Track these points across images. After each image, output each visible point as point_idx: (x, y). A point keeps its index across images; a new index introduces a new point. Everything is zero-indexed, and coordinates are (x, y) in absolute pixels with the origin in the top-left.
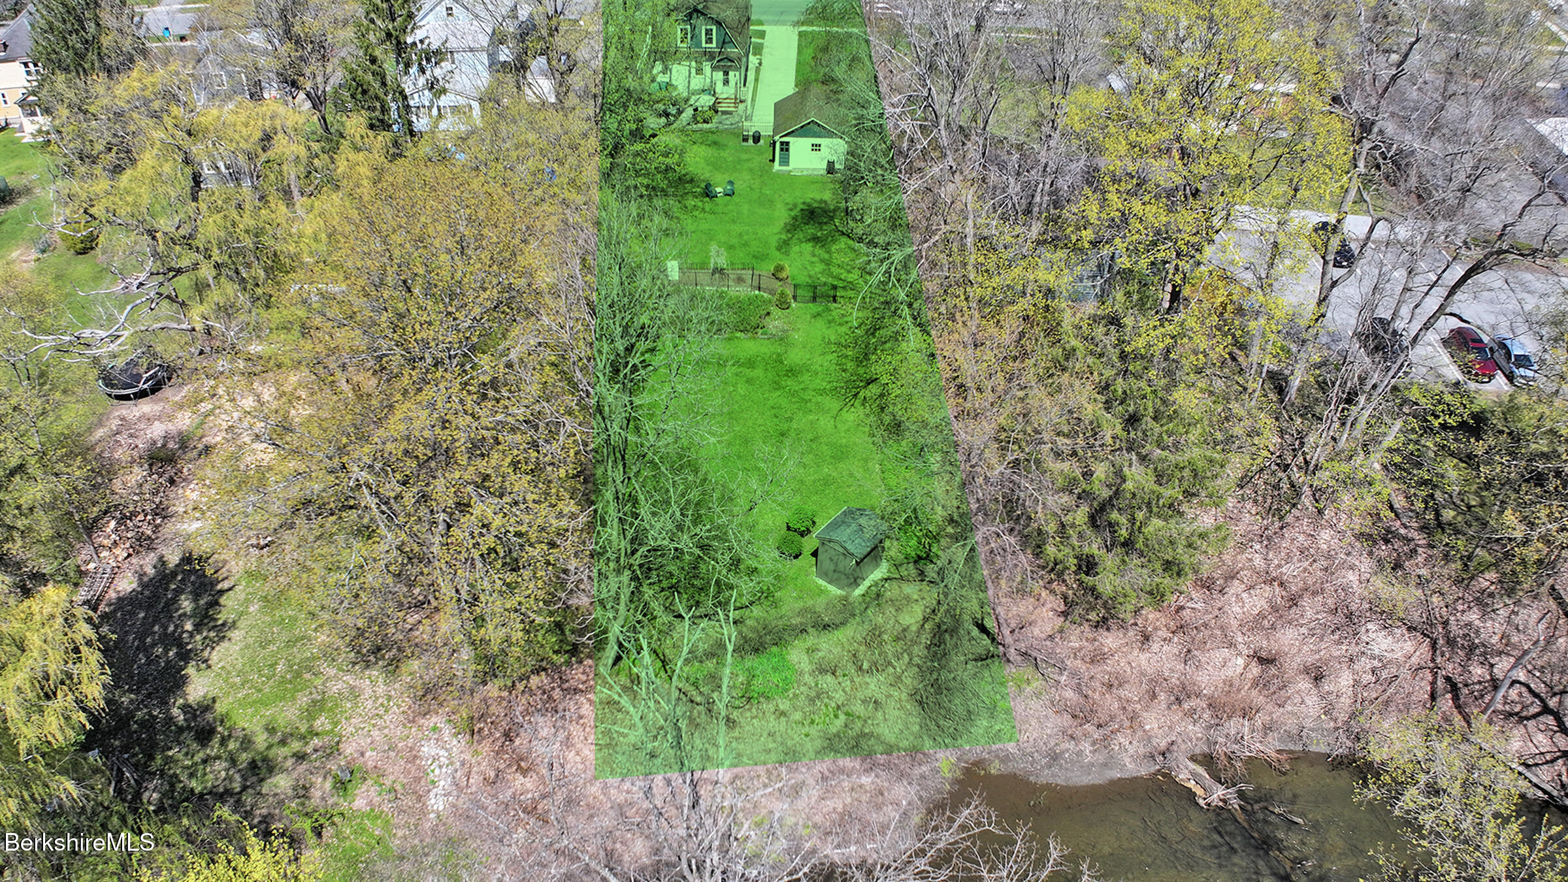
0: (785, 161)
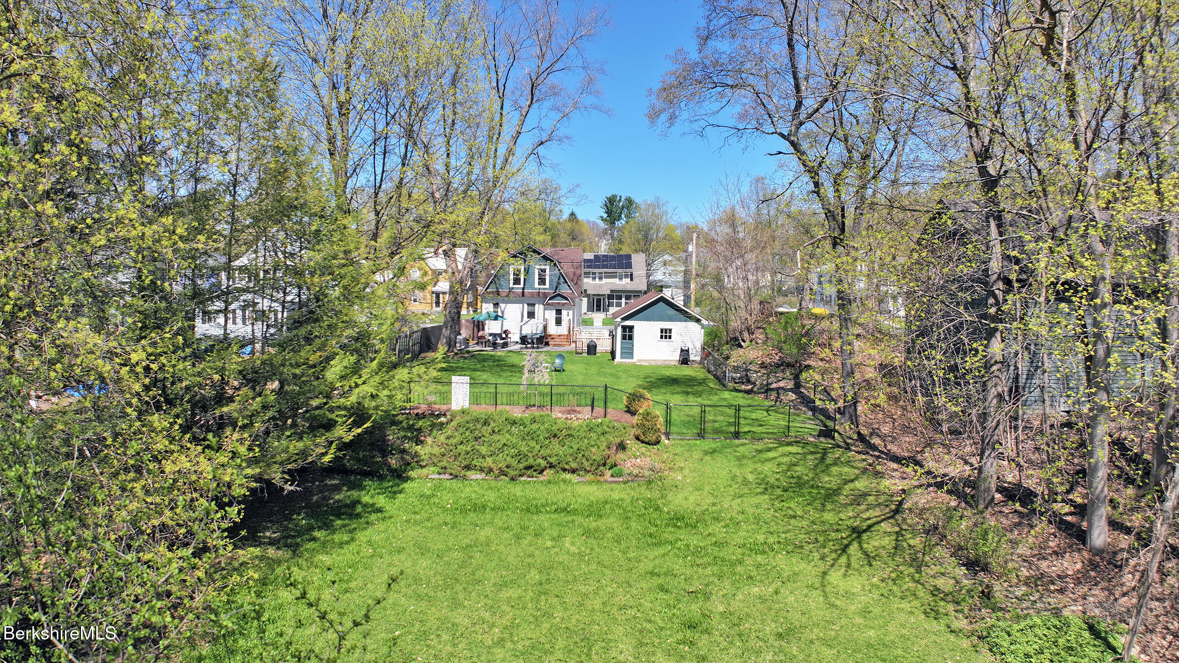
0: (628, 352)
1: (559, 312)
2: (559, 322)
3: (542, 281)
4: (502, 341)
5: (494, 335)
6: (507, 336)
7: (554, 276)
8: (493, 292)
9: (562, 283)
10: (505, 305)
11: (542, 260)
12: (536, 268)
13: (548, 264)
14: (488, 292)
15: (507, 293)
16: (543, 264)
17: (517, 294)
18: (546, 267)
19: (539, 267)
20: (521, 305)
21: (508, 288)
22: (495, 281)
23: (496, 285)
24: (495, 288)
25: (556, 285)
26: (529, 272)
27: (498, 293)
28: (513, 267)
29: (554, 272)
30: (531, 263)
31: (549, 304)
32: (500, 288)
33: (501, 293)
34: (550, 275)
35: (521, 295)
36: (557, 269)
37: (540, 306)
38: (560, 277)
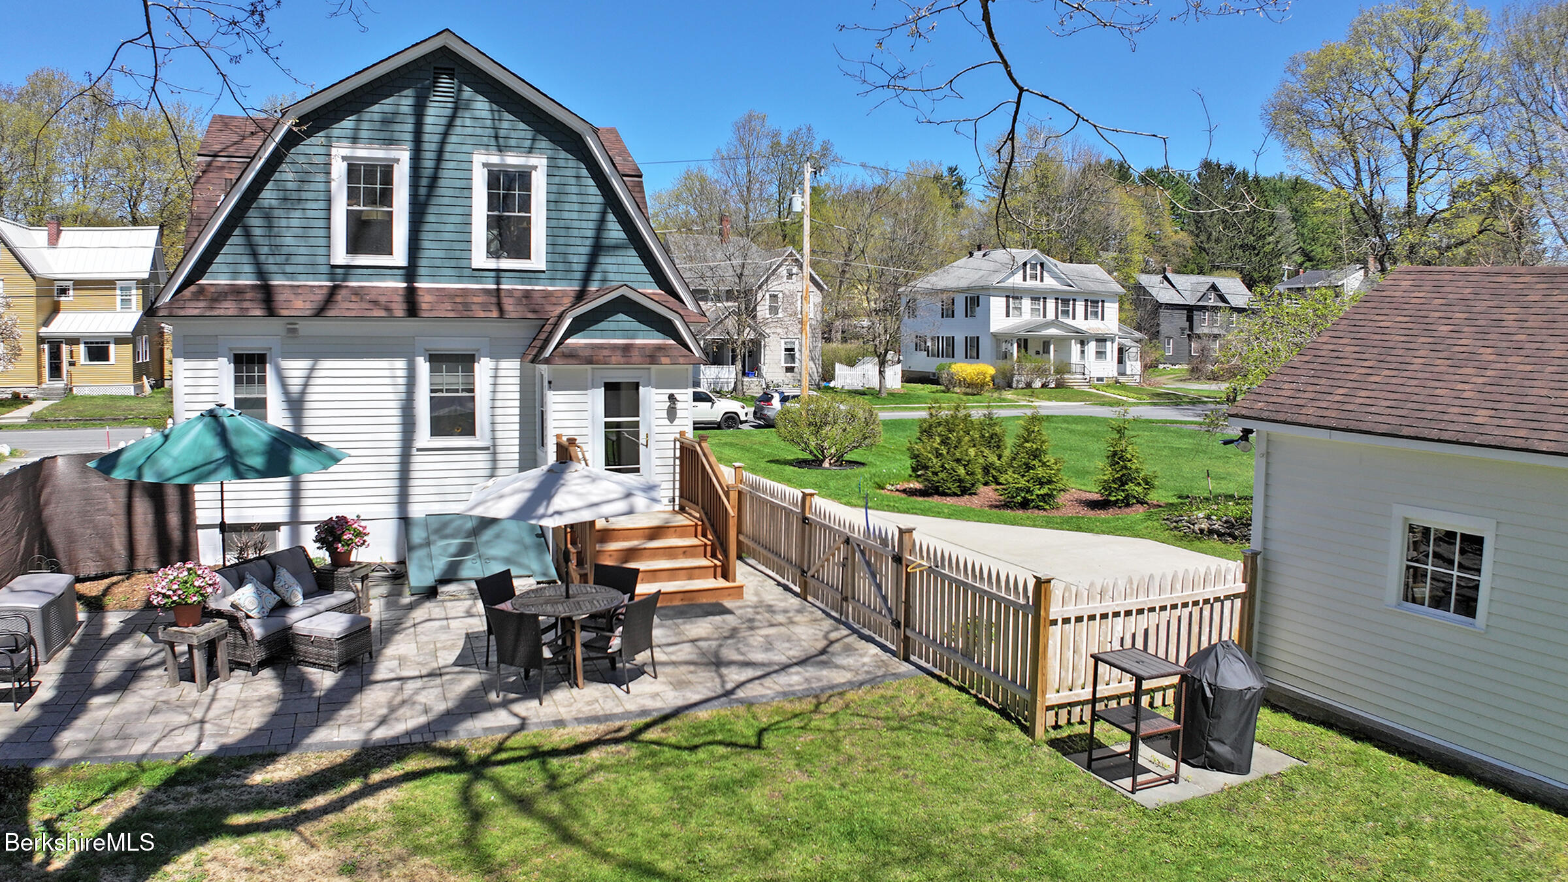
1: (622, 397)
3: (509, 234)
6: (340, 557)
7: (576, 207)
8: (236, 292)
9: (617, 247)
10: (305, 364)
11: (508, 121)
12: (480, 164)
13: (544, 144)
14: (202, 290)
15: (320, 296)
16: (513, 142)
17: (375, 303)
18: (533, 161)
19: (495, 159)
20: (401, 364)
21: (325, 269)
22: (247, 234)
23: (254, 254)
24: (248, 268)
25: (584, 259)
26: (442, 183)
27: (267, 296)
28: (347, 152)
29: (574, 189)
30: (453, 139)
31: (572, 356)
32: (273, 268)
33: (280, 298)
34: (555, 203)
35: (399, 309)
36: (585, 173)
37: (504, 364)
38: (604, 213)
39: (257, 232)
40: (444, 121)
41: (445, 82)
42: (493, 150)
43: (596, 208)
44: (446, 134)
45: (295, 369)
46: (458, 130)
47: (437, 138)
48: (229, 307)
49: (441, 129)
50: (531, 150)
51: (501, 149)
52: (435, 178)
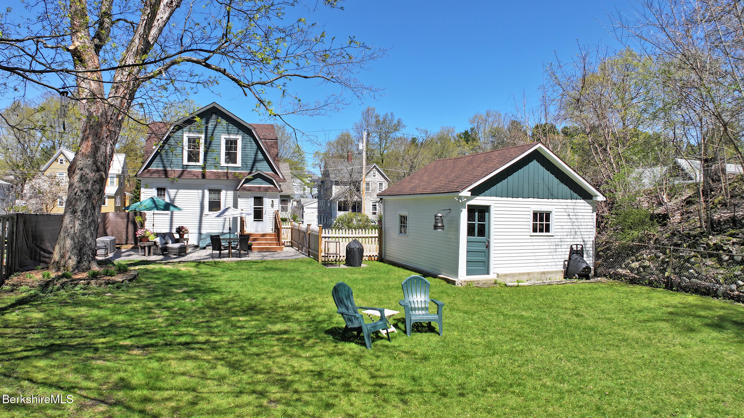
0: (480, 260)
1: (259, 200)
2: (258, 215)
3: (231, 157)
4: (177, 245)
5: (163, 236)
6: (181, 236)
7: (249, 149)
8: (158, 171)
9: (260, 161)
10: (175, 191)
11: (231, 126)
12: (223, 138)
13: (241, 132)
14: (149, 170)
15: (179, 173)
16: (232, 132)
17: (194, 175)
18: (237, 137)
19: (227, 137)
20: (200, 191)
21: (181, 166)
22: (161, 156)
23: (163, 162)
24: (161, 165)
25: (251, 164)
26: (213, 143)
27: (166, 173)
28: (188, 135)
29: (249, 145)
30: (216, 131)
31: (245, 189)
32: (168, 165)
33: (169, 173)
34: (244, 148)
35: (200, 177)
36: (252, 140)
37: (229, 192)
38: (257, 151)
39: (164, 156)
40: (213, 126)
41: (214, 116)
42: (227, 134)
43: (255, 150)
44: (214, 130)
45: (172, 192)
46: (217, 129)
47: (211, 131)
48: (155, 175)
49: (212, 129)
50: (237, 134)
51: (229, 134)
52: (211, 142)
